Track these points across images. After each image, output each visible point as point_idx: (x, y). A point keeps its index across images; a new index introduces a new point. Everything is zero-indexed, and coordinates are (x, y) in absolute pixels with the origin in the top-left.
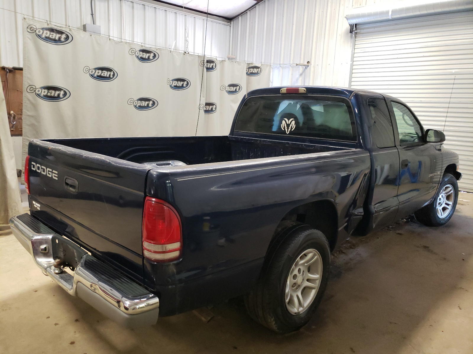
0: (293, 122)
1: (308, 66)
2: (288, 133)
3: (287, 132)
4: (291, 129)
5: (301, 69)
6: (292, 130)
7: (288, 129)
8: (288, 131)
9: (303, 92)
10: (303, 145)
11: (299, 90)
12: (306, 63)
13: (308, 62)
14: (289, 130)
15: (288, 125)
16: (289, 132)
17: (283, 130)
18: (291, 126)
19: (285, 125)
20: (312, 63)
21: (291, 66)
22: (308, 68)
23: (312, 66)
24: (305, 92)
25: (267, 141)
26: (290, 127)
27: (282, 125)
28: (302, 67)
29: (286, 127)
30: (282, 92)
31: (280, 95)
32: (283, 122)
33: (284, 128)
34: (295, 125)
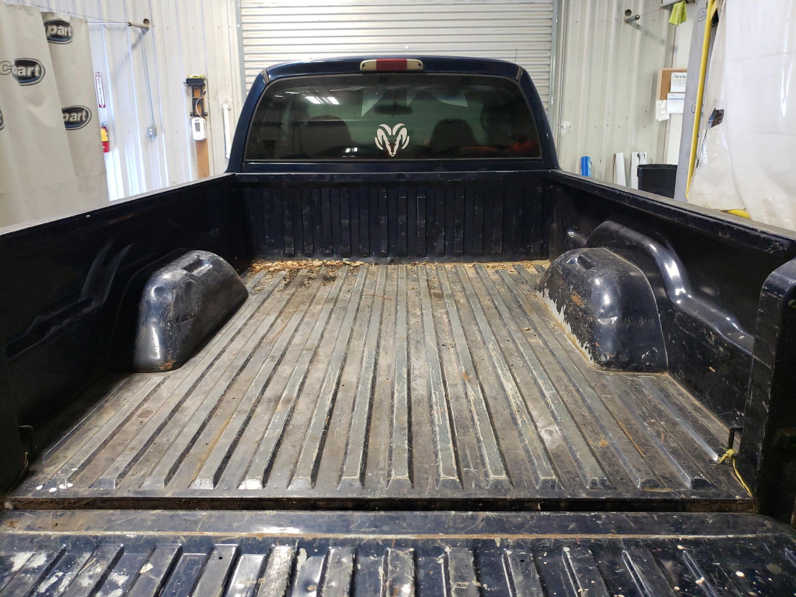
0: (404, 132)
1: (147, 29)
2: (393, 154)
3: (390, 153)
4: (401, 144)
5: (132, 35)
6: (403, 148)
7: (392, 145)
8: (392, 151)
9: (417, 67)
10: (439, 176)
11: (408, 63)
12: (141, 23)
13: (146, 21)
14: (396, 148)
15: (392, 139)
16: (395, 153)
17: (382, 148)
18: (399, 138)
19: (386, 139)
20: (156, 21)
21: (105, 26)
22: (149, 33)
23: (156, 28)
24: (421, 68)
26: (397, 143)
27: (376, 139)
28: (134, 31)
29: (387, 143)
30: (365, 68)
31: (361, 75)
32: (380, 132)
33: (384, 145)
34: (408, 137)
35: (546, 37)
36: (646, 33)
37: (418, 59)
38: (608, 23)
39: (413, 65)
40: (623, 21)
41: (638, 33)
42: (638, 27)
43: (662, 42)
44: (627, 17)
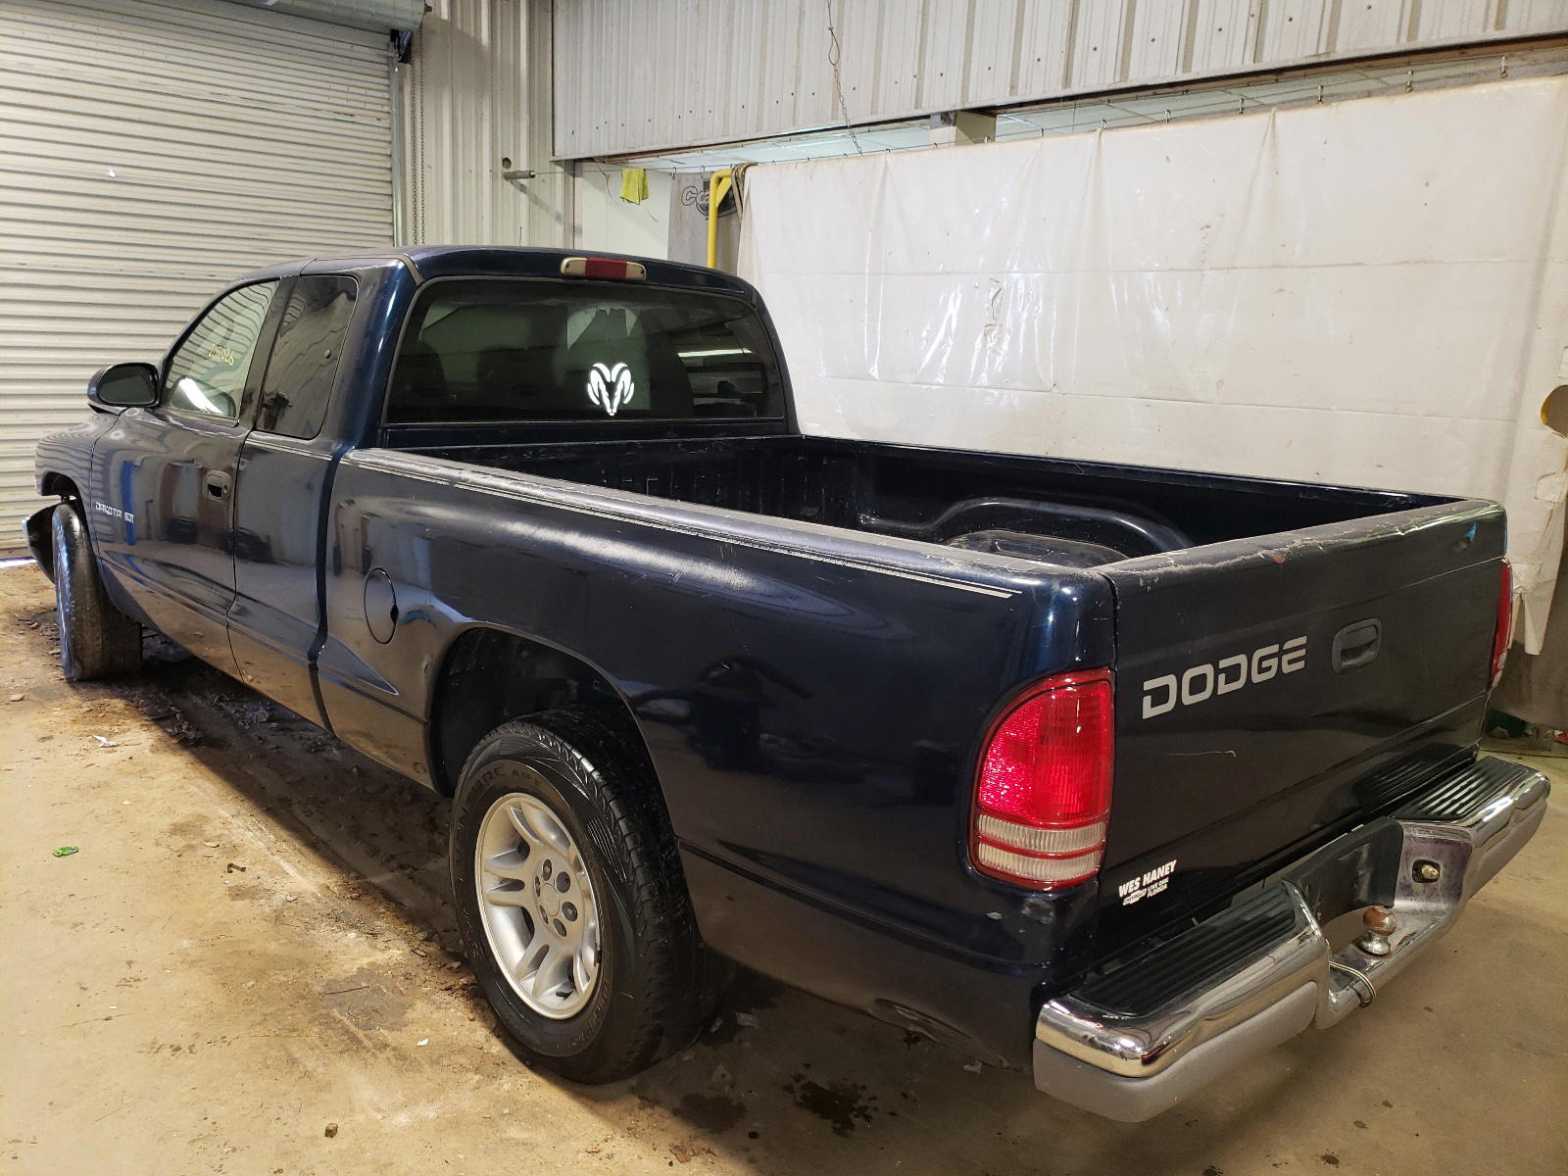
0: (627, 376)
2: (612, 412)
3: (609, 410)
4: (623, 397)
7: (611, 397)
8: (612, 407)
9: (638, 275)
10: (679, 445)
11: (629, 268)
14: (616, 401)
15: (611, 387)
16: (615, 410)
19: (603, 388)
24: (643, 277)
25: (559, 447)
26: (618, 394)
27: (589, 387)
29: (605, 394)
30: (571, 270)
31: (561, 280)
32: (594, 376)
33: (600, 399)
34: (633, 385)
35: (384, 188)
36: (535, 200)
37: (639, 262)
38: (479, 176)
39: (634, 271)
40: (500, 175)
41: (523, 197)
42: (523, 188)
43: (558, 218)
44: (506, 170)
